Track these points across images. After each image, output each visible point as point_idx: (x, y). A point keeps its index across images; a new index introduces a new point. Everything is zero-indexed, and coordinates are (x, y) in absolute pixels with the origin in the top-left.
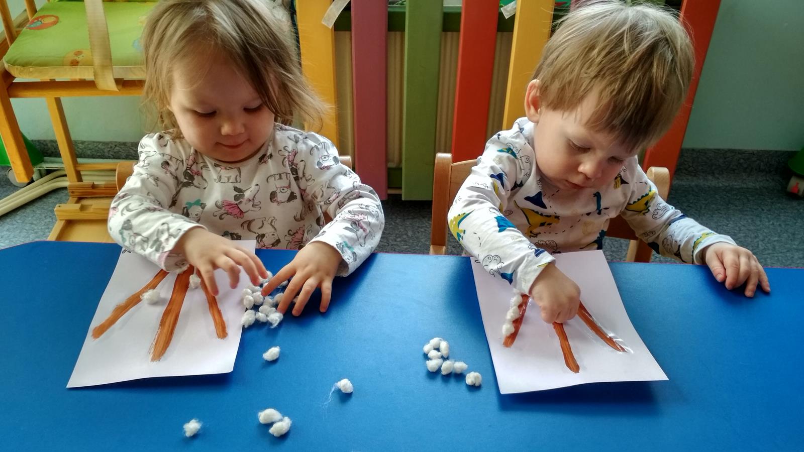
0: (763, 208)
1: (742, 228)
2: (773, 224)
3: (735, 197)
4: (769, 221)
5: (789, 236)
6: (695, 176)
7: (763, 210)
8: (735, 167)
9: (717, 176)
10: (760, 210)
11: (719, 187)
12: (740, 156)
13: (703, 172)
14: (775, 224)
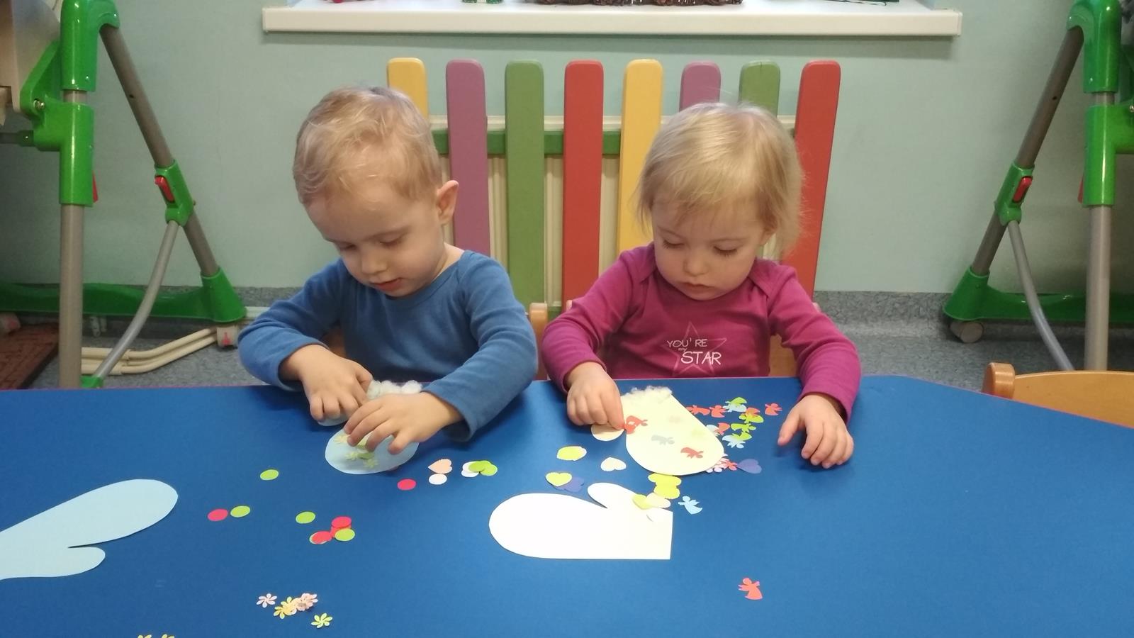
0: (921, 356)
3: (890, 345)
4: (925, 368)
7: (920, 358)
8: (890, 313)
9: (870, 323)
10: (917, 357)
14: (931, 370)
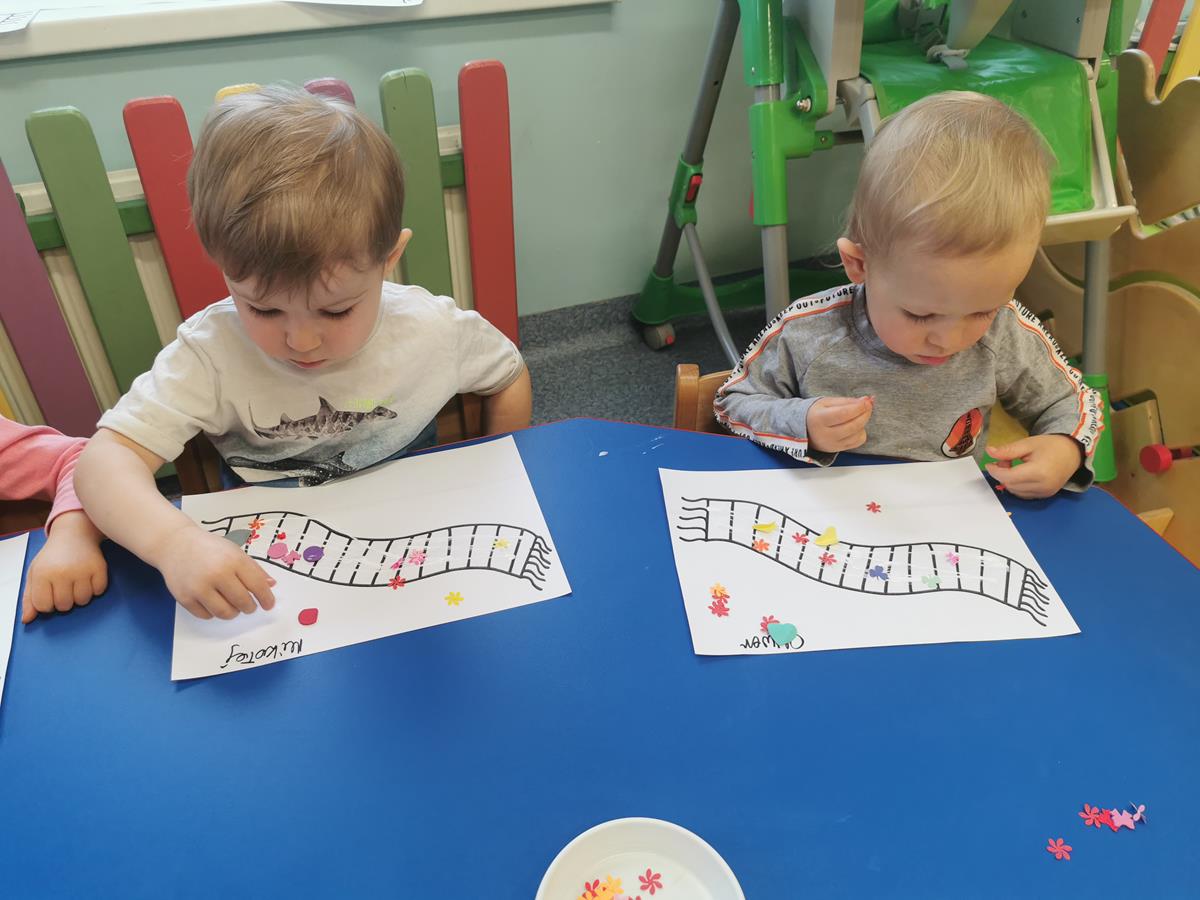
0: (631, 370)
1: (610, 404)
2: (643, 389)
3: (597, 363)
5: (662, 402)
6: (546, 346)
9: (572, 340)
10: (627, 373)
11: (578, 354)
12: (591, 310)
13: (555, 340)
14: (646, 388)
